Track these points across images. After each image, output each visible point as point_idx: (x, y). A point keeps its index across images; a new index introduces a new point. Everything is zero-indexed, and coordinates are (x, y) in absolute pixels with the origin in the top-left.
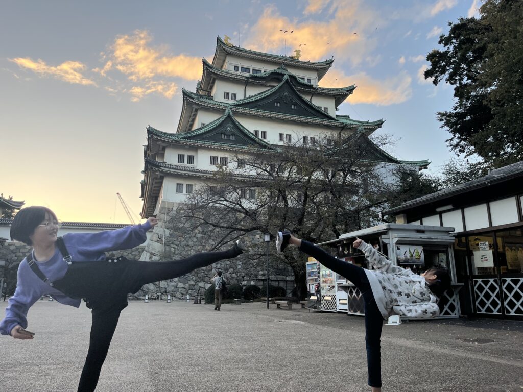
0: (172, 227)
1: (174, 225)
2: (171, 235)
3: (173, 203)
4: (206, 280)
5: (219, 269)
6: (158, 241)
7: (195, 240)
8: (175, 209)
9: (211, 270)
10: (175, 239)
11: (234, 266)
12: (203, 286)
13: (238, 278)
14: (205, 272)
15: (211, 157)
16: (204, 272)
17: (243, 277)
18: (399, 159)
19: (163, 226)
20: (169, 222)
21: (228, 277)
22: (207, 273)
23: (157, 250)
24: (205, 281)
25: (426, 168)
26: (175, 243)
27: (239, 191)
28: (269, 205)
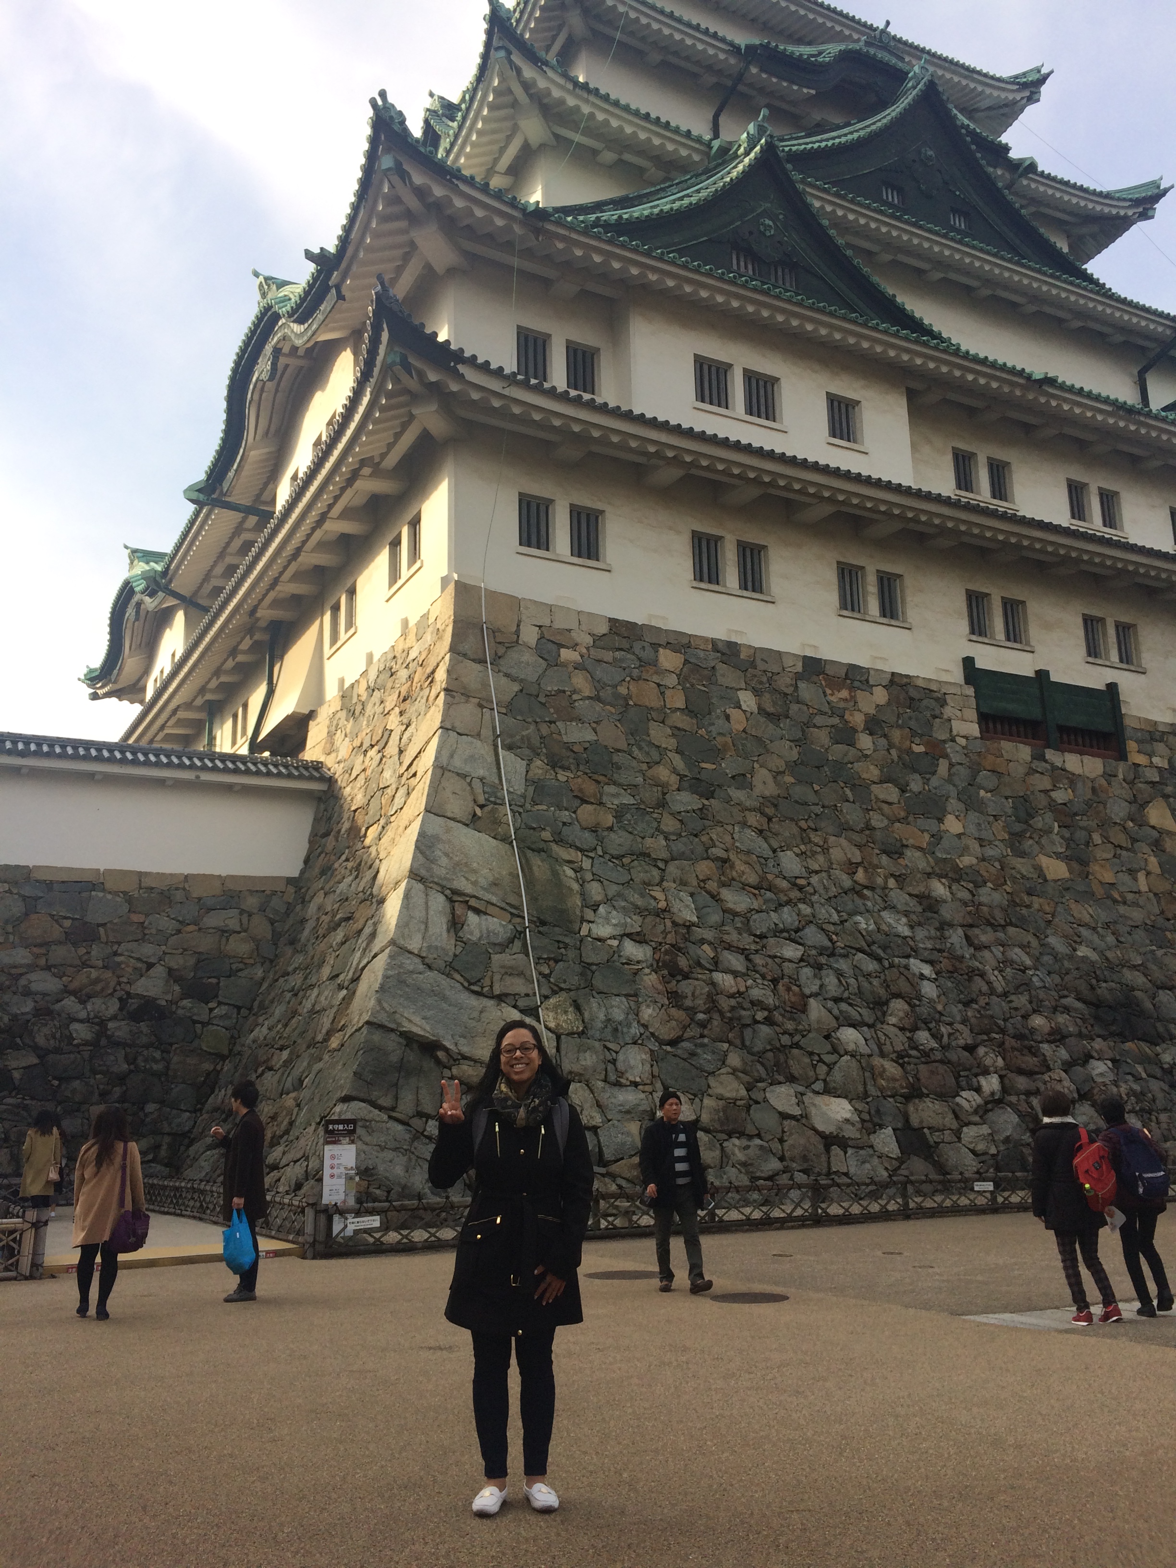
0: (536, 741)
1: (545, 730)
2: (538, 787)
3: (515, 603)
4: (796, 1070)
5: (837, 1000)
6: (473, 821)
7: (669, 824)
8: (530, 635)
9: (804, 1009)
10: (565, 815)
11: (903, 986)
12: (797, 1111)
13: (952, 1056)
14: (777, 1016)
15: (701, 362)
16: (769, 1021)
17: (970, 1049)
19: (486, 732)
20: (509, 709)
21: (900, 1047)
22: (790, 1026)
23: (485, 876)
24: (792, 1079)
26: (574, 833)
27: (831, 576)
28: (968, 662)
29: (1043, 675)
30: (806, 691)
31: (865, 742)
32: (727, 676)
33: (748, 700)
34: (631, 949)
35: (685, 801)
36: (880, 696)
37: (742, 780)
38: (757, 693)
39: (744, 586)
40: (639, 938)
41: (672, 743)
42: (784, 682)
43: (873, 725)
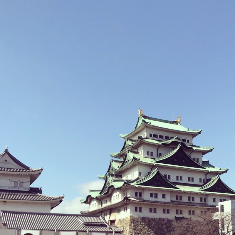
2: (136, 233)
3: (134, 217)
8: (135, 220)
15: (151, 194)
19: (132, 229)
20: (134, 226)
27: (162, 210)
28: (176, 217)
29: (183, 217)
30: (159, 221)
31: (164, 226)
32: (152, 221)
33: (154, 223)
36: (166, 221)
39: (154, 212)
43: (165, 224)
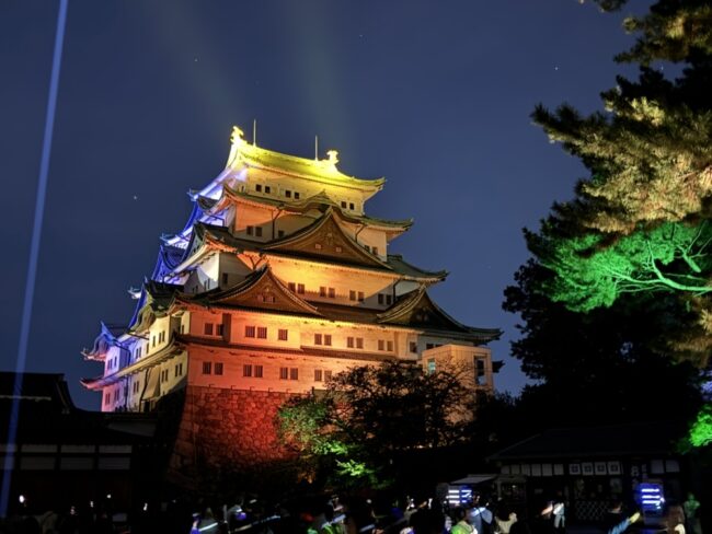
0: (202, 420)
1: (204, 418)
2: (202, 431)
3: (201, 388)
6: (187, 441)
8: (203, 396)
15: (247, 327)
18: (466, 325)
19: (192, 420)
23: (188, 452)
25: (498, 339)
26: (207, 441)
27: (279, 371)
28: (313, 388)
30: (268, 400)
32: (249, 399)
33: (254, 405)
34: (218, 465)
35: (234, 431)
36: (287, 399)
37: (248, 425)
38: (256, 402)
39: (257, 376)
40: (219, 462)
41: (233, 417)
42: (263, 400)
